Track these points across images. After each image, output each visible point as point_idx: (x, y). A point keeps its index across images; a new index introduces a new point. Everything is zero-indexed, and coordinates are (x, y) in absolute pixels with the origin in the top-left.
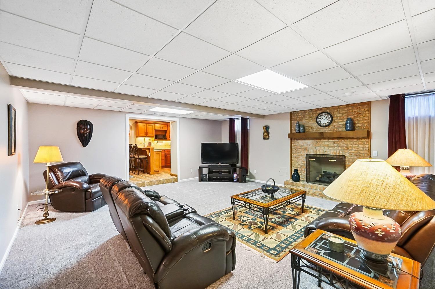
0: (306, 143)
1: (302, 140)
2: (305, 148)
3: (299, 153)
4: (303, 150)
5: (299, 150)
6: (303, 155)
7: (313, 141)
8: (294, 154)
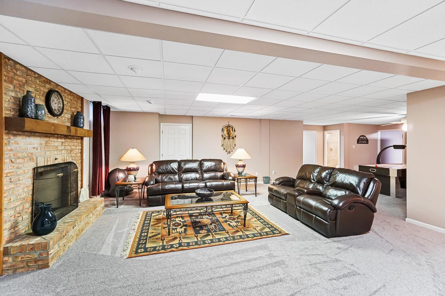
0: (31, 144)
1: (24, 137)
2: (30, 155)
3: (18, 168)
4: (26, 161)
5: (18, 161)
6: (26, 171)
7: (42, 139)
8: (7, 173)
